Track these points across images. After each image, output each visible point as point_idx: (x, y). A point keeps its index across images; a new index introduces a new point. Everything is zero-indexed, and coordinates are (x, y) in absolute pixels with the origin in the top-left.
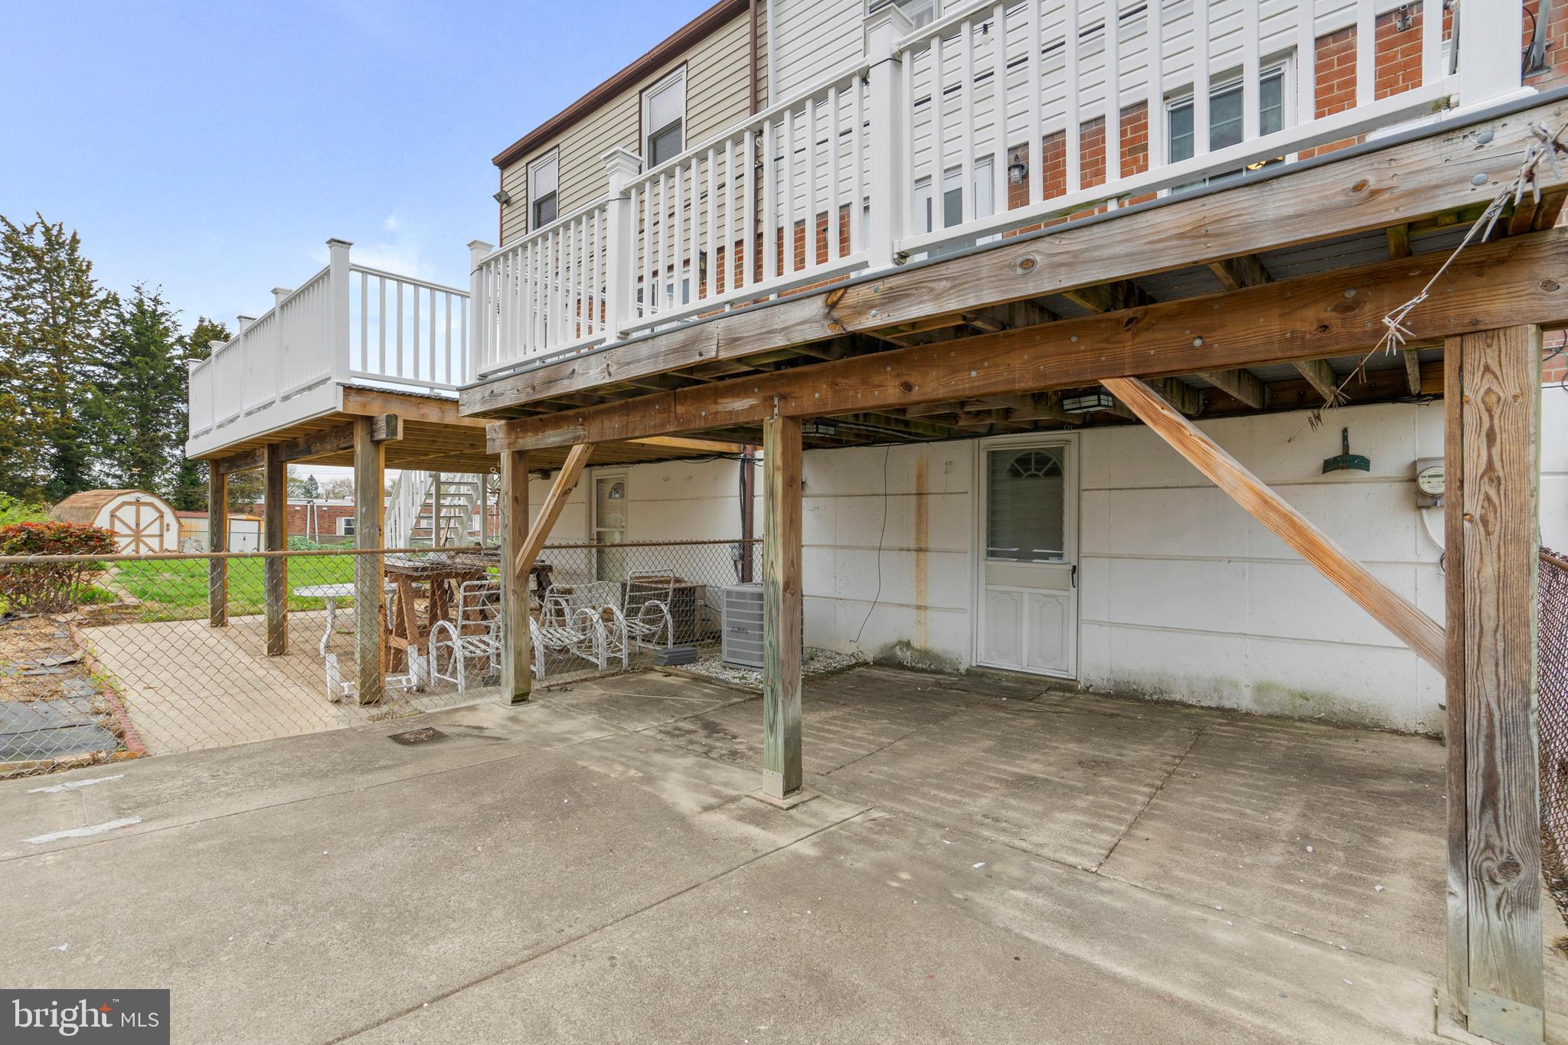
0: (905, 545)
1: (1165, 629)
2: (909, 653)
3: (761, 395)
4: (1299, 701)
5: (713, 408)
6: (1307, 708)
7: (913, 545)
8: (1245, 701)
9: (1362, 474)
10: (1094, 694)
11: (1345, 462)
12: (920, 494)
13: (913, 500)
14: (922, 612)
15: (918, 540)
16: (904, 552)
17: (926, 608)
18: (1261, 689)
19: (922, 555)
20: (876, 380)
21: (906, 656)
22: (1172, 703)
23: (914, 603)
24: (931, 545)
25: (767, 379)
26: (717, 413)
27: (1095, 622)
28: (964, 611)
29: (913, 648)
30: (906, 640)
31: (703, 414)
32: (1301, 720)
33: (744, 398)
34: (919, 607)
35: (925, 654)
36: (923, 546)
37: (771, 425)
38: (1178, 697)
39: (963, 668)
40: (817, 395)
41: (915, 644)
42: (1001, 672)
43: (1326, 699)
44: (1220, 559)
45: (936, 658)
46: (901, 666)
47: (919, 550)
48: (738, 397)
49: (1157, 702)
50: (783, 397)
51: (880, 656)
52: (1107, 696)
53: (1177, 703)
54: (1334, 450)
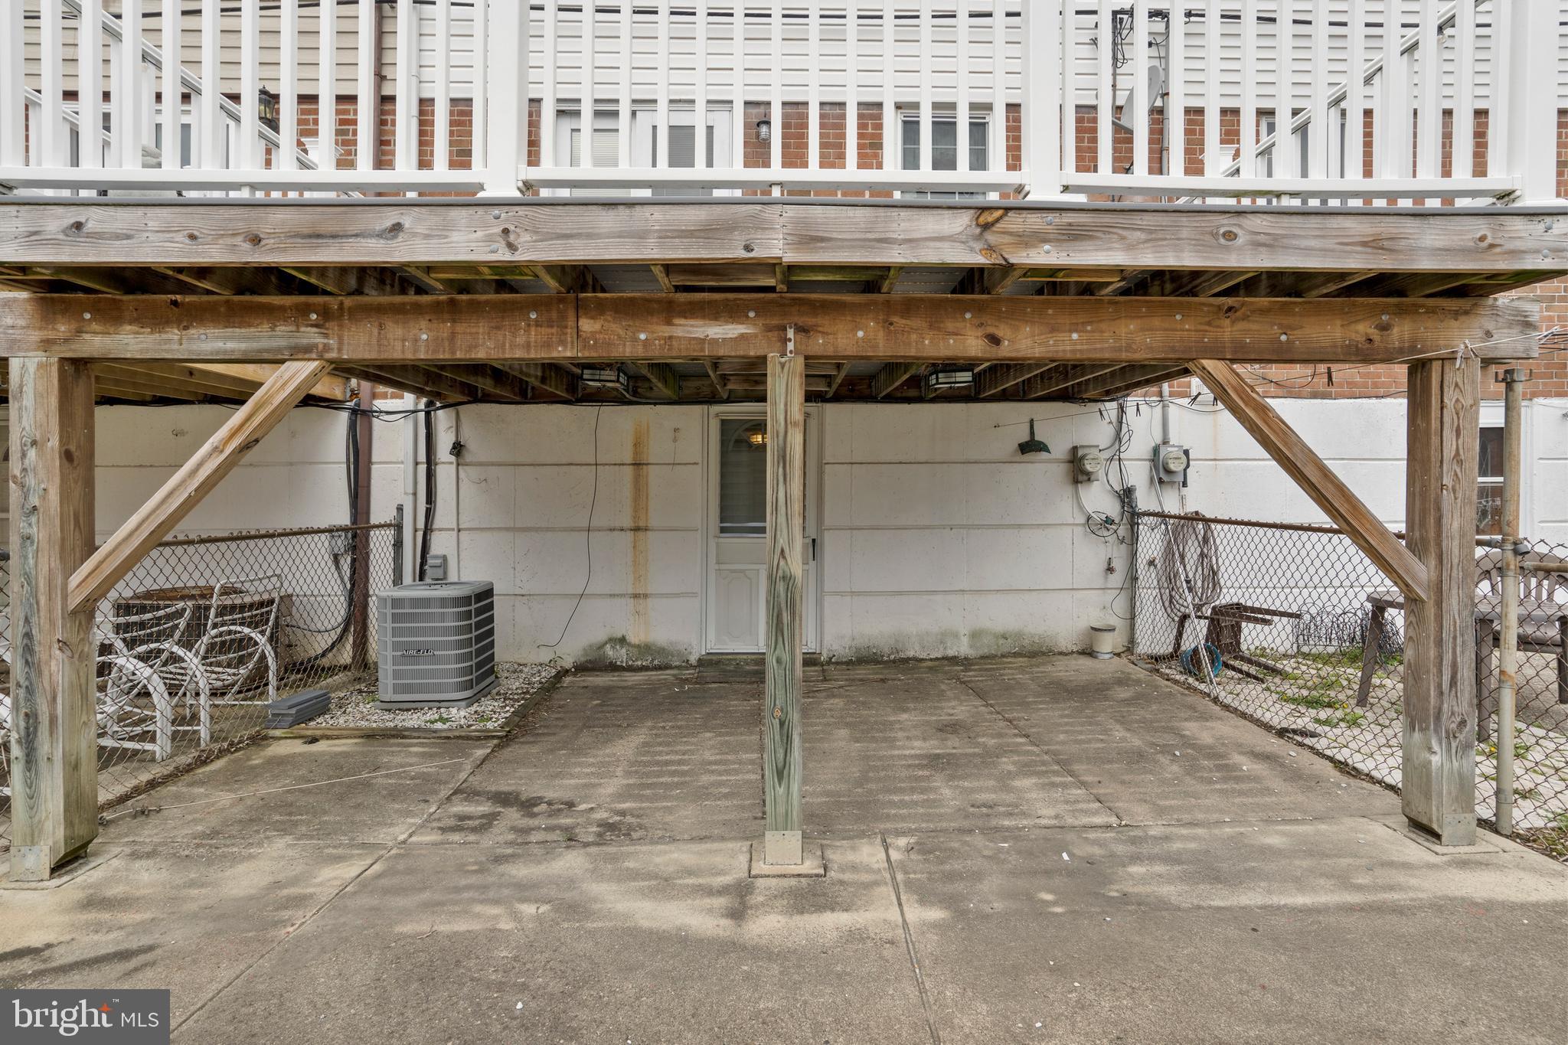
0: (617, 525)
1: (900, 593)
2: (624, 650)
3: (760, 322)
4: (1001, 641)
5: (665, 331)
6: (1006, 646)
7: (628, 522)
8: (963, 648)
9: (1044, 455)
10: (837, 663)
11: (1031, 446)
12: (637, 465)
13: (629, 471)
14: (641, 601)
15: (635, 518)
16: (616, 533)
17: (646, 596)
18: (975, 635)
19: (640, 534)
20: (950, 325)
21: (620, 655)
22: (907, 660)
23: (630, 591)
24: (653, 522)
25: (771, 302)
26: (670, 338)
27: (836, 593)
28: (694, 595)
29: (629, 644)
30: (619, 635)
31: (643, 336)
32: (1003, 656)
33: (727, 322)
34: (636, 596)
35: (646, 649)
36: (642, 524)
37: (783, 365)
38: (911, 654)
39: (693, 659)
40: (860, 334)
41: (633, 639)
42: (738, 657)
43: (1019, 635)
44: (944, 527)
45: (661, 651)
46: (613, 667)
47: (637, 529)
48: (716, 319)
49: (894, 661)
50: (801, 330)
51: (583, 659)
52: (849, 663)
53: (909, 659)
54: (1025, 437)
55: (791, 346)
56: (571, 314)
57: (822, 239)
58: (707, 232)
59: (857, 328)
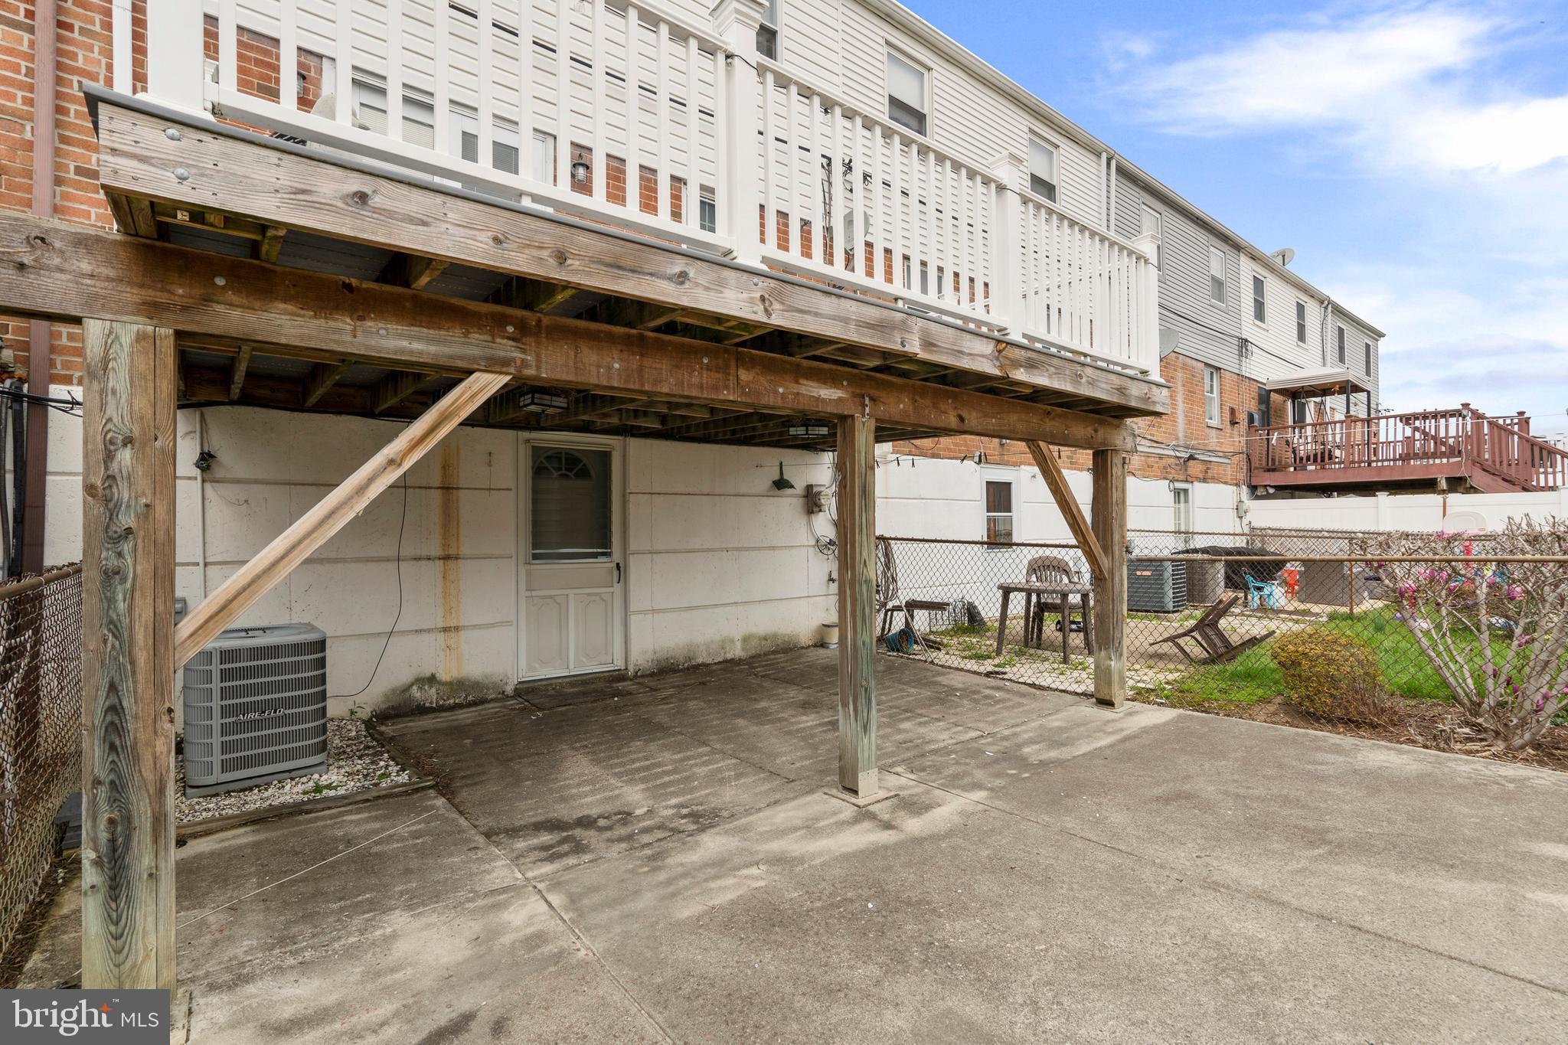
0: (425, 553)
1: (690, 608)
2: (433, 690)
3: (850, 390)
4: (763, 643)
5: (794, 388)
6: (767, 646)
7: (439, 552)
8: (737, 651)
9: (789, 491)
10: (642, 676)
11: (781, 484)
12: (447, 488)
13: (436, 496)
14: (453, 635)
15: (445, 545)
16: (423, 562)
17: (457, 629)
18: (746, 640)
19: (451, 563)
20: (943, 407)
21: (430, 696)
22: (697, 667)
23: (440, 625)
24: (465, 550)
25: (855, 375)
26: (798, 394)
27: (640, 612)
28: (509, 623)
29: (440, 683)
30: (428, 674)
31: (781, 390)
32: (765, 655)
33: (831, 387)
34: (445, 630)
35: (459, 685)
36: (452, 552)
37: (864, 424)
38: (700, 660)
39: (509, 689)
40: (901, 406)
41: (444, 676)
42: (553, 681)
43: (775, 636)
44: (721, 550)
45: (476, 685)
46: (422, 710)
47: (446, 558)
48: (825, 383)
49: (688, 669)
50: (872, 399)
51: (383, 706)
52: (652, 674)
53: (699, 665)
54: (777, 477)
55: (867, 410)
56: (733, 363)
57: (935, 345)
58: (880, 327)
59: (899, 402)
